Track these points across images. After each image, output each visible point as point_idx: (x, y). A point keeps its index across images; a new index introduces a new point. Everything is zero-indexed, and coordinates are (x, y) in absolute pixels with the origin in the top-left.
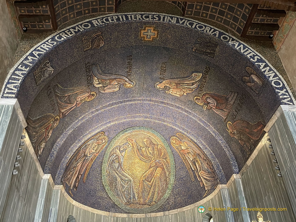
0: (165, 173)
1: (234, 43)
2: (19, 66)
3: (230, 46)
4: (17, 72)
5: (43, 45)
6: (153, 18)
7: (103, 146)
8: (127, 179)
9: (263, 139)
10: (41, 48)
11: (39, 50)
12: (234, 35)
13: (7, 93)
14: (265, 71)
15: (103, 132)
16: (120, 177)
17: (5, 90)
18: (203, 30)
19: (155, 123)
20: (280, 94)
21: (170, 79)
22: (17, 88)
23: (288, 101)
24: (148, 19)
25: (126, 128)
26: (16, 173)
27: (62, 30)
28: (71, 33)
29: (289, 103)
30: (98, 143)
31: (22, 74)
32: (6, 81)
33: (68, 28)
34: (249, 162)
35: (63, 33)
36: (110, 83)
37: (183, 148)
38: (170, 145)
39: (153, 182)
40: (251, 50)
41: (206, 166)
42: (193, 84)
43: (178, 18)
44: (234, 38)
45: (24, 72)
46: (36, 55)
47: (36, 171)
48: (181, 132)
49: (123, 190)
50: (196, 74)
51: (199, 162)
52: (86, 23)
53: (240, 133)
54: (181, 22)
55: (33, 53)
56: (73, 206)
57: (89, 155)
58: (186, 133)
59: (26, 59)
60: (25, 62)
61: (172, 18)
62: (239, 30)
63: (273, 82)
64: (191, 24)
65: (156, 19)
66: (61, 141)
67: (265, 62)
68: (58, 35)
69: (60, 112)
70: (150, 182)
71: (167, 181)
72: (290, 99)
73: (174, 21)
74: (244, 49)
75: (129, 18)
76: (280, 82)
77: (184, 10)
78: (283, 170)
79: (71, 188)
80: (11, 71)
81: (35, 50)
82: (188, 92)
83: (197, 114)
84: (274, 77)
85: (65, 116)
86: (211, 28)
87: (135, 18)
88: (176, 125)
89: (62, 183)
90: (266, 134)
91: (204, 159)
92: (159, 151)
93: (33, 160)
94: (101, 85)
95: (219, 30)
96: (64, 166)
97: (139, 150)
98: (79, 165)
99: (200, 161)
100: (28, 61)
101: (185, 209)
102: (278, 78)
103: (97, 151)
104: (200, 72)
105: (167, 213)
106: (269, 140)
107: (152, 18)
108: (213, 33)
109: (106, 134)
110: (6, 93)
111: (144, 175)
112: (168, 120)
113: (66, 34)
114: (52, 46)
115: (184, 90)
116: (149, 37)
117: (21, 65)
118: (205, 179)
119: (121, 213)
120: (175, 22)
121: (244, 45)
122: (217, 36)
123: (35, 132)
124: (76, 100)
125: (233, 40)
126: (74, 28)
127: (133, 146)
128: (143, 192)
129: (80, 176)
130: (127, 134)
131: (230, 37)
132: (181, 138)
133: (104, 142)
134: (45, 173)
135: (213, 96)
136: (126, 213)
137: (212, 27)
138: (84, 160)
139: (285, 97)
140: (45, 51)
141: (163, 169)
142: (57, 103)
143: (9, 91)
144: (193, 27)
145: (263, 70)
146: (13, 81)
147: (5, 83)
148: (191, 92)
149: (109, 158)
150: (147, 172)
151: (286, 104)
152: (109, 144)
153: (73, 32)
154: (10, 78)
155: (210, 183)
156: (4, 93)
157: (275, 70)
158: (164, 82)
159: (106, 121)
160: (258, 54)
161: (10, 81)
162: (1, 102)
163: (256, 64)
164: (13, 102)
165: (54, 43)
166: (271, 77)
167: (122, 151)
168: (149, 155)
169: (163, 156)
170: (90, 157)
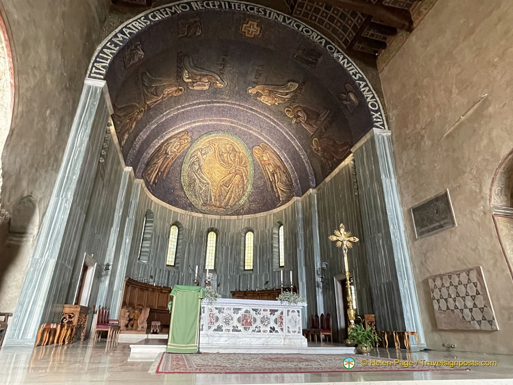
0: (243, 181)
1: (339, 56)
2: (107, 43)
3: (334, 58)
4: (105, 50)
5: (135, 22)
6: (259, 12)
7: (185, 146)
8: (205, 182)
9: (346, 159)
10: (133, 25)
11: (130, 28)
12: (340, 46)
13: (95, 73)
15: (186, 132)
16: (199, 179)
17: (92, 69)
18: (310, 36)
19: (240, 129)
20: (374, 117)
21: (265, 85)
22: (106, 69)
23: (380, 125)
24: (253, 12)
25: (210, 130)
26: (102, 161)
27: (157, 8)
28: (167, 14)
29: (381, 127)
30: (180, 142)
31: (111, 53)
32: (94, 58)
33: (164, 6)
34: (328, 179)
35: (158, 12)
36: (200, 79)
37: (264, 158)
39: (231, 187)
40: (355, 67)
41: (284, 178)
42: (287, 94)
43: (284, 17)
44: (340, 50)
45: (113, 51)
46: (126, 33)
47: (119, 162)
48: (265, 143)
49: (201, 192)
50: (292, 83)
51: (278, 174)
52: (185, 5)
53: (324, 150)
54: (288, 22)
55: (124, 30)
56: (152, 201)
57: (170, 154)
58: (270, 144)
59: (116, 36)
60: (115, 40)
61: (278, 15)
62: (346, 42)
63: (370, 103)
64: (298, 26)
65: (261, 12)
66: (143, 135)
67: (366, 82)
68: (152, 14)
69: (146, 103)
70: (227, 187)
71: (244, 188)
72: (382, 123)
73: (280, 19)
74: (348, 63)
75: (233, 6)
76: (376, 104)
77: (292, 7)
78: (362, 189)
79: (151, 184)
80: (99, 48)
81: (126, 27)
82: (280, 102)
83: (284, 126)
84: (371, 99)
85: (150, 109)
86: (318, 35)
87: (238, 8)
88: (261, 135)
89: (142, 177)
90: (351, 155)
91: (283, 172)
92: (241, 159)
93: (117, 151)
94: (190, 80)
95: (326, 38)
96: (146, 161)
97: (220, 155)
98: (160, 161)
99: (279, 172)
100: (118, 39)
101: (258, 215)
102: (375, 100)
103: (179, 151)
104: (297, 83)
105: (240, 217)
106: (354, 160)
107: (257, 11)
108: (320, 41)
109: (190, 134)
110: (93, 72)
111: (222, 180)
112: (254, 129)
113: (161, 13)
114: (145, 25)
115: (276, 99)
116: (250, 33)
117: (109, 43)
118: (281, 190)
119: (197, 213)
120: (281, 21)
121: (348, 59)
122: (323, 44)
123: (120, 121)
124: (162, 92)
125: (338, 52)
126: (170, 8)
127: (215, 150)
128: (219, 196)
129: (160, 173)
131: (335, 48)
132: (265, 149)
133: (186, 142)
134: (127, 165)
135: (305, 110)
136: (202, 213)
137: (319, 33)
138: (165, 158)
139: (379, 120)
140: (137, 30)
141: (242, 177)
142: (144, 92)
143: (97, 71)
144: (300, 29)
145: (362, 90)
146: (101, 60)
147: (92, 61)
148: (282, 102)
149: (190, 159)
150: (226, 177)
151: (378, 127)
152: (191, 145)
153: (169, 13)
154: (98, 56)
155: (285, 195)
156: (91, 72)
157: (374, 92)
158: (257, 87)
159: (190, 120)
160: (361, 72)
161: (98, 59)
162: (88, 82)
163: (357, 82)
164: (102, 84)
165: (147, 22)
166: (369, 98)
167: (204, 154)
168: (230, 162)
169: (244, 164)
170: (171, 155)
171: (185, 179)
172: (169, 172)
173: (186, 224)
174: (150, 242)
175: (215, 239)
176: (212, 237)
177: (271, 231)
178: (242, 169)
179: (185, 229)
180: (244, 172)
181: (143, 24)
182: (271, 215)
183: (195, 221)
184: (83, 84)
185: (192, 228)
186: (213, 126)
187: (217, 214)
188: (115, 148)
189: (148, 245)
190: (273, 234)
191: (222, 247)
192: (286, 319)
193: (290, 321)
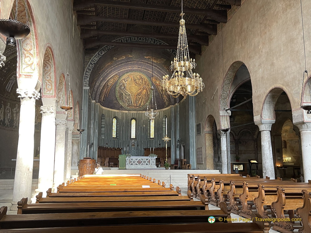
0: (148, 92)
2: (87, 70)
4: (87, 73)
5: (95, 57)
7: (116, 80)
8: (128, 94)
10: (94, 59)
16: (125, 93)
17: (84, 82)
21: (152, 57)
22: (88, 81)
24: (140, 41)
25: (128, 72)
27: (102, 48)
28: (106, 50)
30: (114, 79)
31: (89, 74)
33: (104, 47)
37: (157, 83)
41: (167, 94)
42: (162, 61)
43: (154, 40)
46: (93, 64)
49: (126, 100)
50: (163, 59)
54: (156, 43)
56: (103, 109)
57: (109, 85)
60: (89, 68)
61: (152, 39)
65: (144, 40)
66: (98, 84)
68: (101, 52)
70: (140, 96)
73: (153, 42)
75: (132, 40)
80: (85, 73)
81: (92, 61)
83: (164, 71)
85: (100, 74)
87: (134, 40)
89: (99, 101)
94: (116, 59)
96: (99, 94)
103: (113, 82)
107: (142, 40)
109: (118, 75)
111: (137, 93)
112: (150, 70)
113: (104, 51)
115: (158, 61)
118: (166, 99)
119: (125, 111)
122: (171, 52)
126: (107, 47)
127: (132, 79)
128: (136, 101)
129: (105, 95)
132: (156, 79)
134: (93, 100)
136: (128, 110)
138: (107, 87)
140: (96, 61)
141: (147, 90)
147: (83, 79)
149: (119, 85)
150: (139, 91)
152: (119, 79)
155: (167, 102)
156: (84, 84)
158: (148, 57)
161: (85, 78)
162: (84, 88)
164: (88, 88)
167: (126, 81)
168: (140, 83)
169: (147, 84)
171: (117, 95)
172: (109, 93)
173: (120, 117)
174: (104, 129)
175: (135, 123)
176: (133, 122)
177: (162, 119)
178: (147, 87)
179: (120, 119)
181: (98, 58)
182: (162, 111)
183: (124, 115)
184: (82, 89)
185: (123, 119)
186: (129, 70)
187: (135, 110)
189: (104, 130)
190: (163, 121)
191: (139, 127)
192: (151, 161)
193: (152, 162)
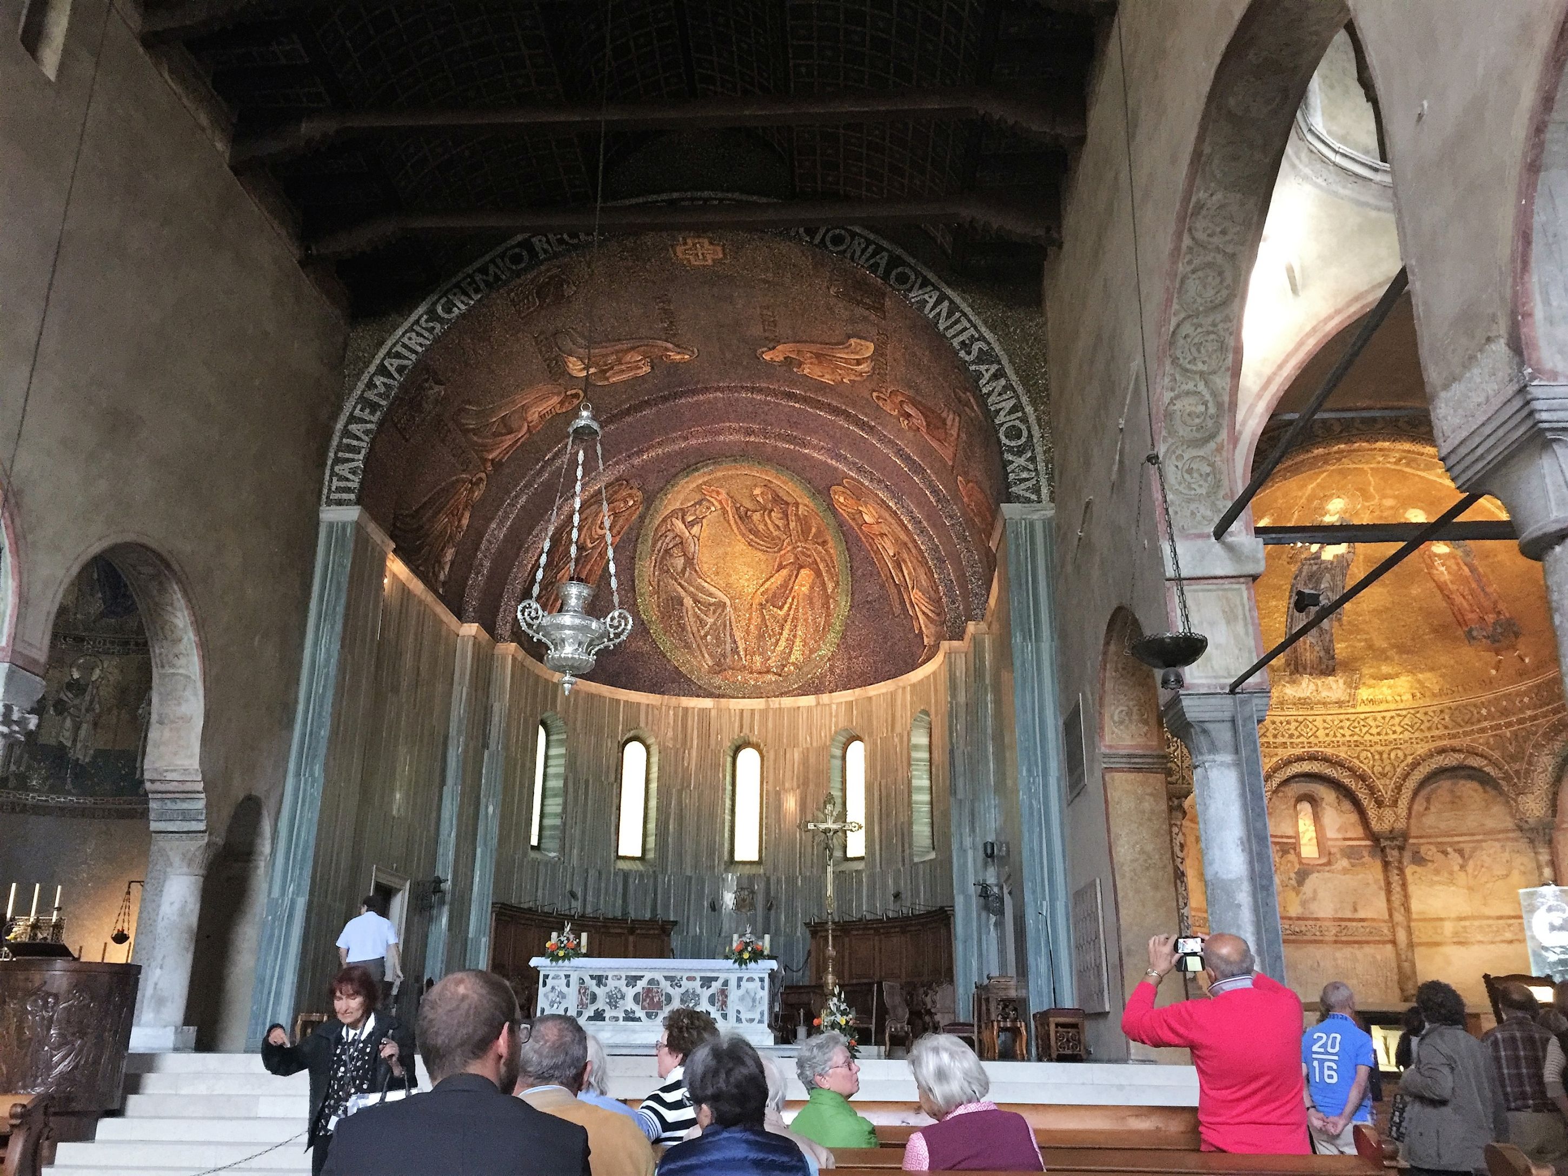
0: (823, 584)
1: (926, 297)
2: (355, 407)
3: (910, 306)
4: (353, 427)
5: (408, 334)
8: (711, 600)
10: (405, 346)
11: (398, 356)
12: (931, 263)
13: (339, 490)
14: (989, 394)
15: (622, 481)
16: (692, 595)
17: (331, 481)
19: (776, 448)
20: (1011, 468)
21: (793, 343)
22: (359, 475)
23: (1028, 490)
25: (693, 461)
27: (454, 280)
29: (1029, 495)
30: (613, 510)
31: (366, 432)
32: (331, 455)
33: (469, 270)
35: (456, 290)
36: (619, 360)
37: (867, 518)
38: (831, 508)
39: (790, 608)
40: (970, 321)
41: (923, 580)
42: (859, 362)
44: (930, 276)
45: (369, 426)
46: (392, 370)
48: (852, 478)
49: (702, 633)
50: (858, 341)
51: (909, 564)
52: (518, 250)
55: (386, 363)
56: (555, 686)
57: (590, 545)
58: (866, 483)
59: (371, 385)
60: (371, 395)
63: (1003, 429)
64: (813, 231)
66: (497, 531)
67: (999, 363)
68: (444, 300)
69: (484, 460)
70: (781, 608)
71: (828, 608)
72: (1034, 481)
74: (950, 314)
76: (1023, 427)
80: (339, 426)
81: (389, 354)
82: (853, 377)
83: (890, 433)
84: (1010, 413)
85: (503, 465)
86: (869, 243)
88: (838, 457)
89: (514, 636)
91: (918, 559)
92: (804, 522)
94: (592, 371)
95: (893, 248)
96: (518, 589)
97: (744, 517)
99: (910, 561)
100: (375, 391)
101: (875, 690)
102: (1020, 414)
104: (866, 340)
105: (825, 698)
108: (872, 261)
109: (635, 483)
110: (333, 488)
111: (762, 589)
112: (815, 442)
113: (464, 293)
114: (431, 337)
115: (840, 372)
116: (701, 258)
117: (359, 407)
118: (924, 613)
119: (698, 696)
121: (951, 301)
122: (880, 272)
124: (525, 419)
125: (925, 283)
126: (483, 270)
127: (723, 508)
128: (761, 637)
130: (699, 479)
131: (918, 274)
132: (857, 493)
133: (631, 503)
134: (463, 621)
135: (913, 403)
136: (712, 695)
137: (872, 237)
139: (1024, 475)
140: (413, 357)
142: (473, 445)
143: (343, 484)
144: (818, 240)
145: (985, 391)
146: (348, 455)
147: (329, 462)
148: (859, 379)
149: (654, 545)
150: (772, 580)
151: (1019, 499)
152: (648, 508)
153: (482, 286)
154: (340, 448)
155: (930, 628)
156: (330, 489)
157: (1020, 390)
158: (780, 347)
160: (987, 334)
161: (340, 454)
162: (330, 515)
163: (972, 368)
164: (352, 514)
165: (433, 328)
166: (1002, 413)
167: (692, 524)
168: (775, 533)
169: (815, 536)
170: (593, 548)
173: (666, 733)
174: (560, 800)
175: (757, 770)
176: (748, 763)
177: (905, 738)
178: (816, 551)
179: (666, 748)
180: (823, 560)
181: (426, 334)
182: (904, 688)
183: (693, 723)
184: (317, 523)
185: (684, 744)
187: (757, 693)
188: (420, 602)
189: (557, 809)
190: (911, 748)
191: (778, 794)
192: (734, 994)
193: (742, 999)
